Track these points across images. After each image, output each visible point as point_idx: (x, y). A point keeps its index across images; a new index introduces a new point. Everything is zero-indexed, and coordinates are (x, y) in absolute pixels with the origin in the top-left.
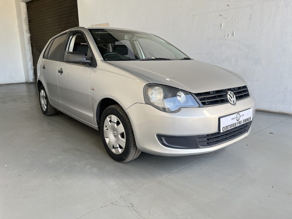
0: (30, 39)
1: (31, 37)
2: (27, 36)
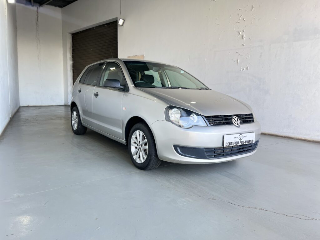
0: (72, 66)
1: (73, 64)
2: (70, 63)
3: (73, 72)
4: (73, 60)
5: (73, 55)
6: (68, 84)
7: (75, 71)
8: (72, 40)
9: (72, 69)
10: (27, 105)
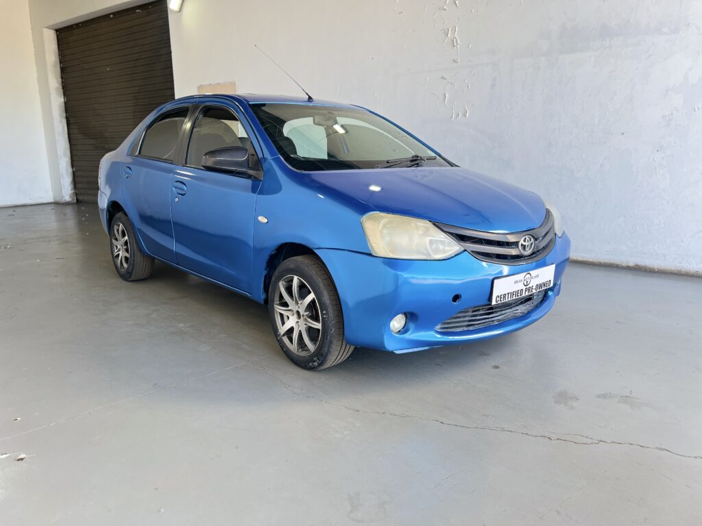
0: (63, 108)
1: (65, 103)
2: (58, 101)
3: (68, 124)
4: (65, 94)
5: (63, 83)
6: (59, 153)
7: (72, 120)
9: (64, 115)
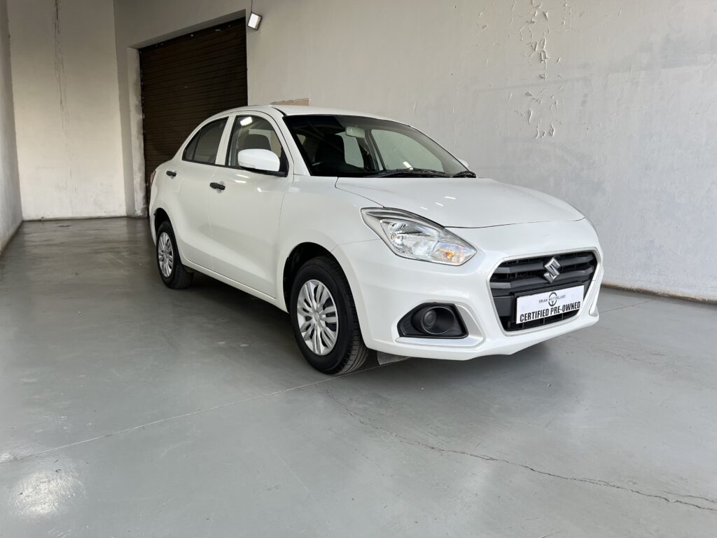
0: (141, 125)
1: (144, 120)
2: (136, 118)
4: (143, 111)
5: (142, 100)
7: (148, 137)
8: (139, 65)
9: (142, 131)
10: (39, 218)
